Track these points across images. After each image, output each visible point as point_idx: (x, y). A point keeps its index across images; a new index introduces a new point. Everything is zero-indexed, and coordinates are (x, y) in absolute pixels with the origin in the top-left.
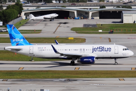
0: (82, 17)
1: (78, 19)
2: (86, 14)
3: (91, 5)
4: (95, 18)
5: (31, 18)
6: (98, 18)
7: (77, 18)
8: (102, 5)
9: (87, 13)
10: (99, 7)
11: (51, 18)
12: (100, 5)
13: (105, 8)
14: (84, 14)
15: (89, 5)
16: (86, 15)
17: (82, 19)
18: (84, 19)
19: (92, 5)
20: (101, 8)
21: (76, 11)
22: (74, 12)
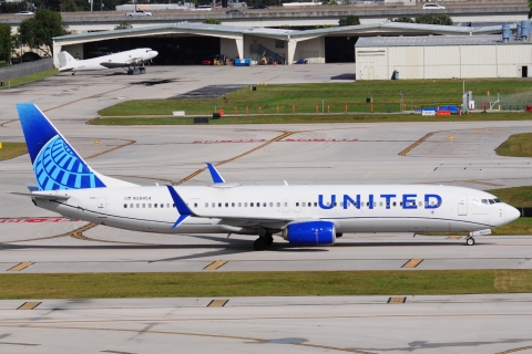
0: (264, 59)
1: (247, 65)
2: (277, 47)
4: (311, 60)
5: (65, 65)
6: (323, 60)
7: (243, 62)
8: (349, 14)
9: (282, 44)
10: (336, 22)
11: (133, 64)
12: (342, 14)
13: (359, 23)
14: (272, 47)
15: (305, 15)
16: (280, 51)
17: (261, 63)
18: (270, 63)
19: (315, 15)
20: (342, 24)
21: (241, 38)
22: (234, 41)
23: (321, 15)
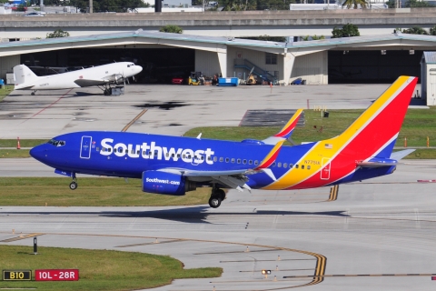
0: (252, 78)
1: (234, 85)
2: (268, 62)
3: (296, 20)
4: (309, 79)
5: (22, 82)
6: (324, 78)
7: (229, 81)
8: (344, 22)
9: (274, 59)
10: (329, 32)
11: (111, 82)
12: (335, 22)
13: (357, 35)
14: (262, 64)
15: (287, 23)
16: (271, 68)
17: (249, 83)
18: (258, 83)
19: (300, 22)
20: (337, 34)
21: (225, 51)
22: (216, 54)
23: (307, 23)
